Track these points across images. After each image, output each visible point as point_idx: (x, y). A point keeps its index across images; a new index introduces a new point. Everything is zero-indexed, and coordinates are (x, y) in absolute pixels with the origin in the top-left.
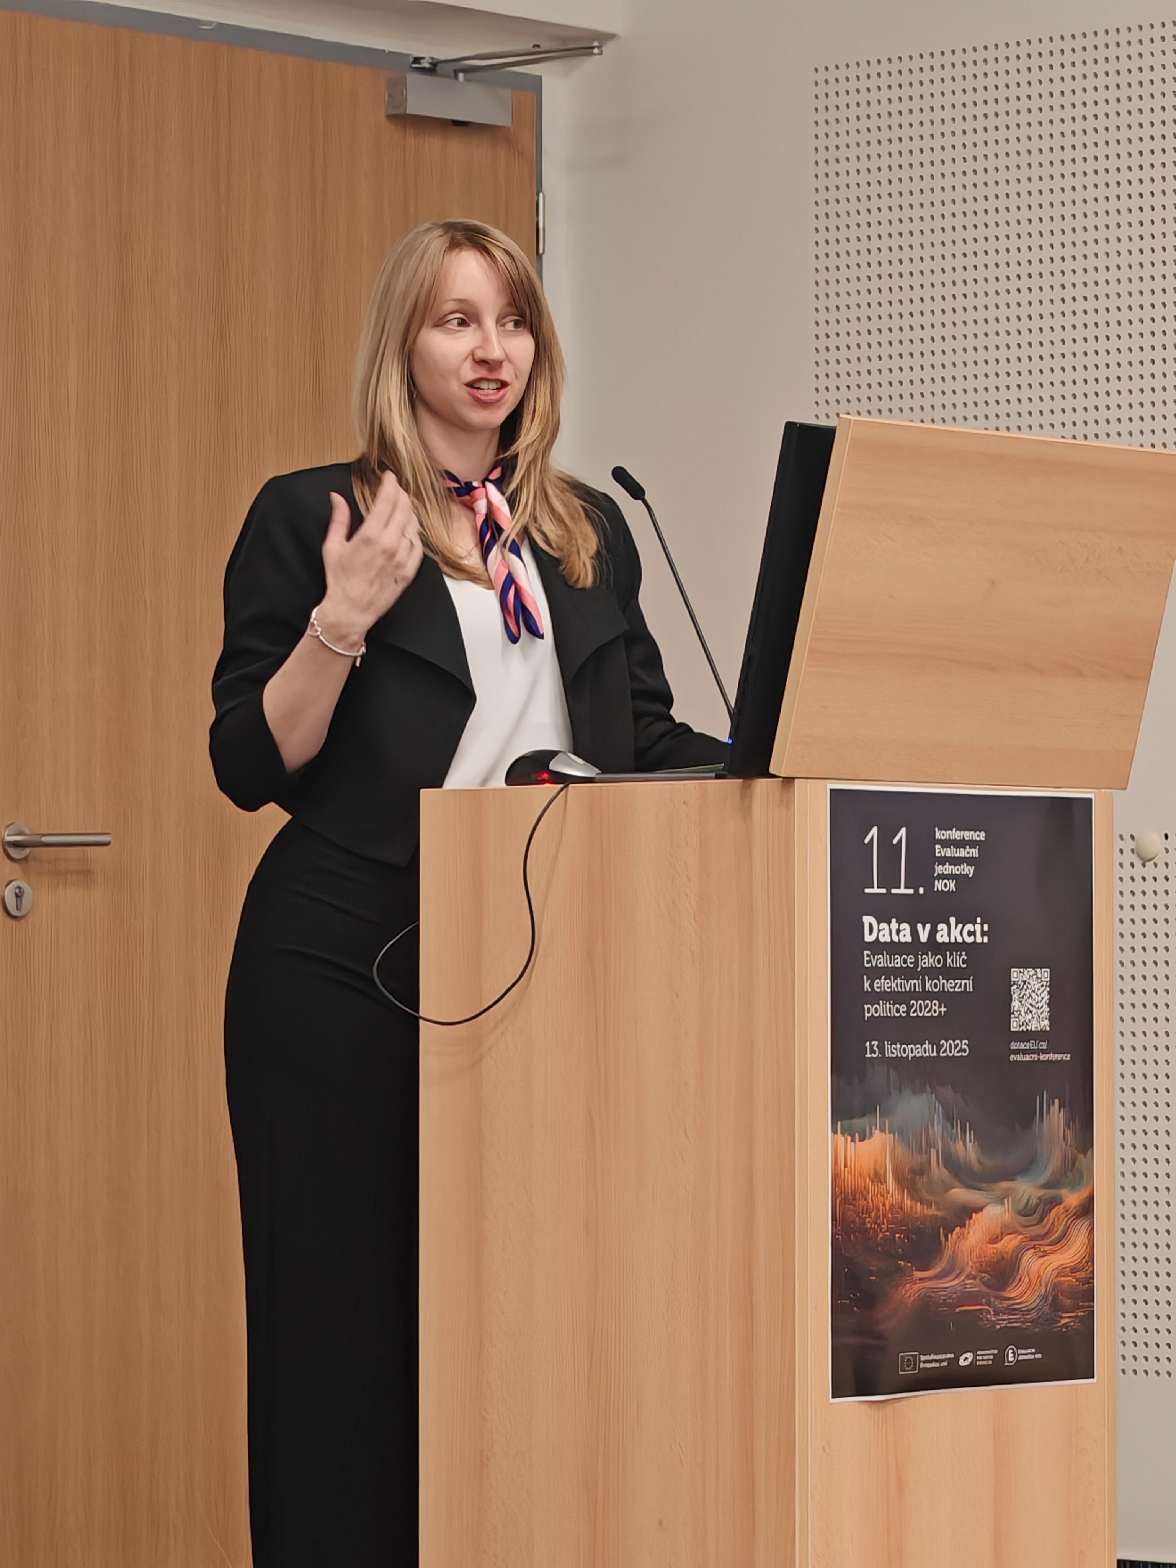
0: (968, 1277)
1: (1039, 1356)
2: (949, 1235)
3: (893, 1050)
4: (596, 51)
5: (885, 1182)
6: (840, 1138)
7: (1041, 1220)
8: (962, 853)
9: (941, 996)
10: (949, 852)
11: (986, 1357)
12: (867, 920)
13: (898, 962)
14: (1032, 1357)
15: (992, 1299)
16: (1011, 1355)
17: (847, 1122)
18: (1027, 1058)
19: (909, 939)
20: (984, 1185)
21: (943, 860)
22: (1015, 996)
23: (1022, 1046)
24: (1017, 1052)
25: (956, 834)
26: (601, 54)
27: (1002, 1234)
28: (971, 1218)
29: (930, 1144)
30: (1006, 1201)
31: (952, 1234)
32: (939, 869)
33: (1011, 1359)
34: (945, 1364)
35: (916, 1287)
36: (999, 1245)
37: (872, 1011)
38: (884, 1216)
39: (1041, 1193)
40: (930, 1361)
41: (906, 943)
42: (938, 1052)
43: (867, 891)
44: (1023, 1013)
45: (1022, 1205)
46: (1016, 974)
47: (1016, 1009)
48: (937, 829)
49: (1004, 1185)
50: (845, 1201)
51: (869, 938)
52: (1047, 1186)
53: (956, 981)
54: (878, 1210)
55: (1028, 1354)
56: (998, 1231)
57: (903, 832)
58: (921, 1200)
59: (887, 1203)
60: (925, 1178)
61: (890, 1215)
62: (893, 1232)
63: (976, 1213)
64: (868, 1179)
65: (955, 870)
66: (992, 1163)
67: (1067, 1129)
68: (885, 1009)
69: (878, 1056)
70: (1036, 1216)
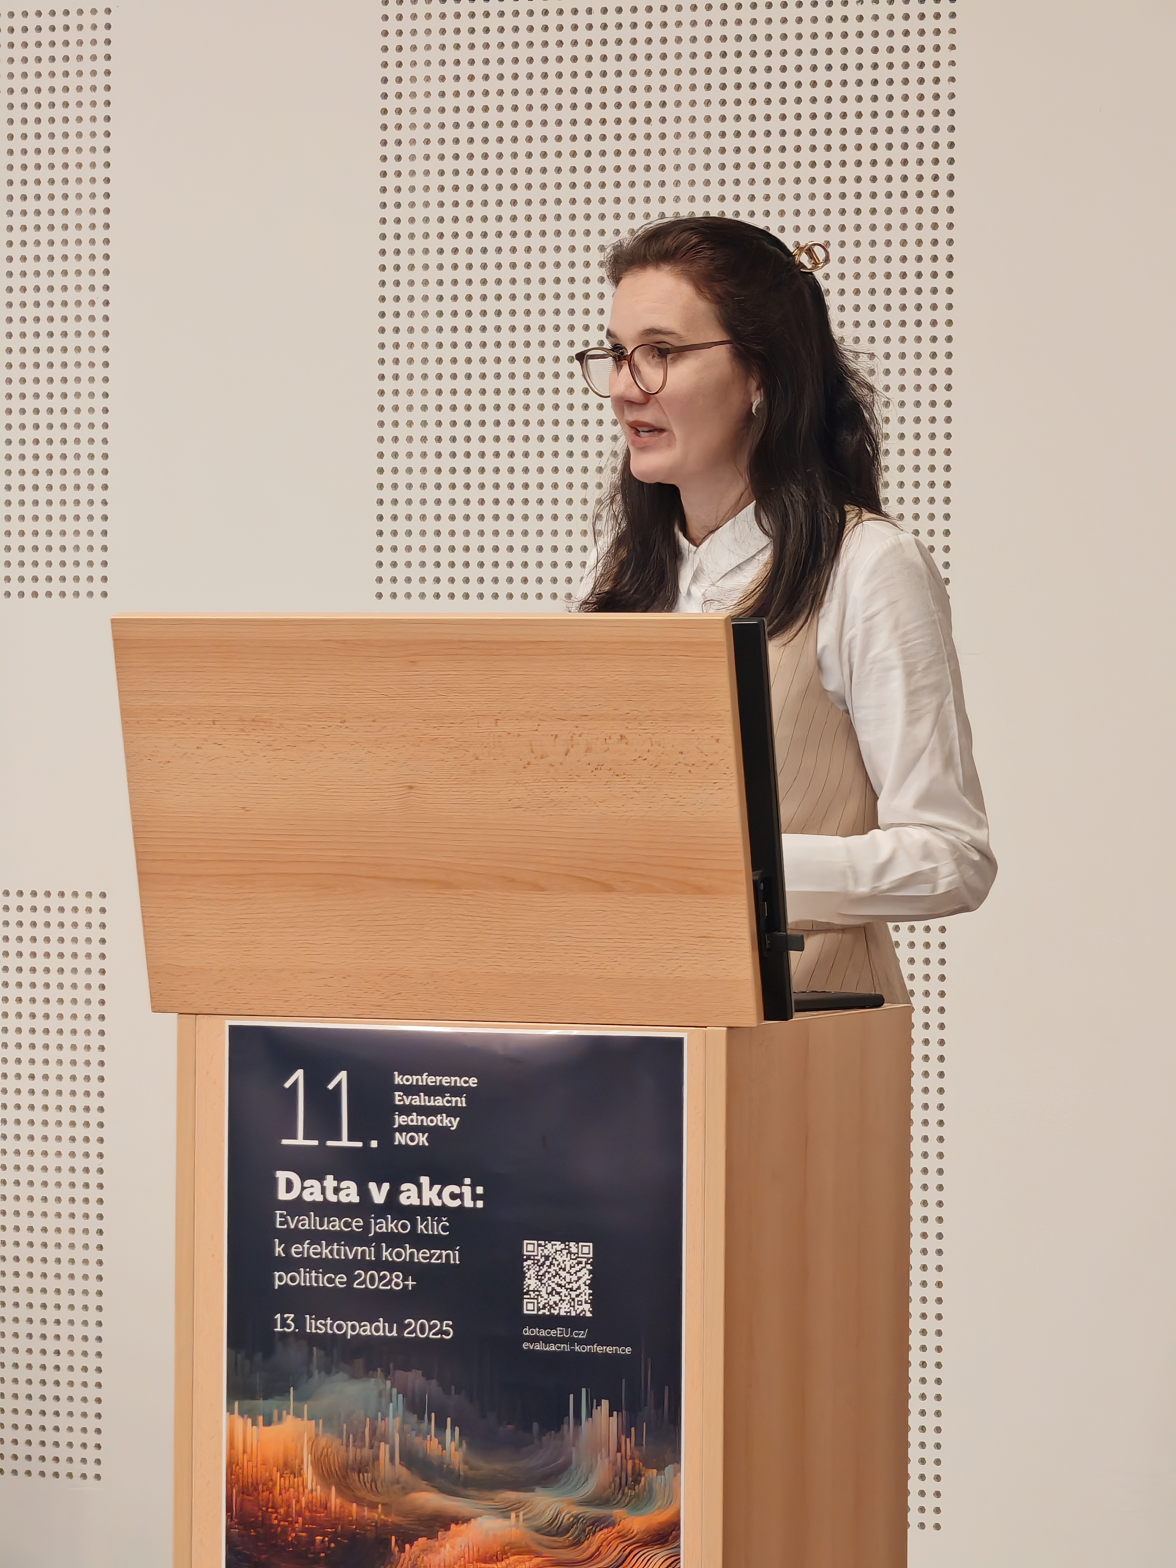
2: (407, 1546)
3: (313, 1325)
5: (301, 1475)
6: (239, 1421)
7: (576, 1543)
8: (440, 1102)
9: (408, 1268)
10: (416, 1101)
12: (282, 1176)
13: (337, 1225)
17: (248, 1403)
18: (553, 1348)
19: (355, 1199)
20: (474, 1493)
21: (407, 1110)
22: (531, 1273)
23: (543, 1333)
24: (535, 1339)
25: (425, 1080)
27: (505, 1553)
28: (448, 1529)
29: (378, 1436)
30: (513, 1515)
31: (411, 1544)
32: (400, 1120)
36: (498, 1565)
37: (285, 1278)
39: (576, 1510)
41: (350, 1204)
42: (400, 1331)
43: (285, 1142)
44: (544, 1293)
45: (538, 1522)
46: (529, 1247)
47: (531, 1288)
48: (396, 1073)
49: (512, 1496)
51: (283, 1195)
52: (587, 1502)
53: (432, 1251)
54: (292, 1507)
56: (498, 1549)
57: (343, 1076)
58: (360, 1502)
59: (303, 1500)
60: (368, 1476)
61: (307, 1514)
62: (312, 1534)
63: (457, 1524)
64: (275, 1469)
65: (427, 1121)
66: (486, 1467)
67: (623, 1438)
68: (304, 1278)
69: (294, 1331)
70: (568, 1539)
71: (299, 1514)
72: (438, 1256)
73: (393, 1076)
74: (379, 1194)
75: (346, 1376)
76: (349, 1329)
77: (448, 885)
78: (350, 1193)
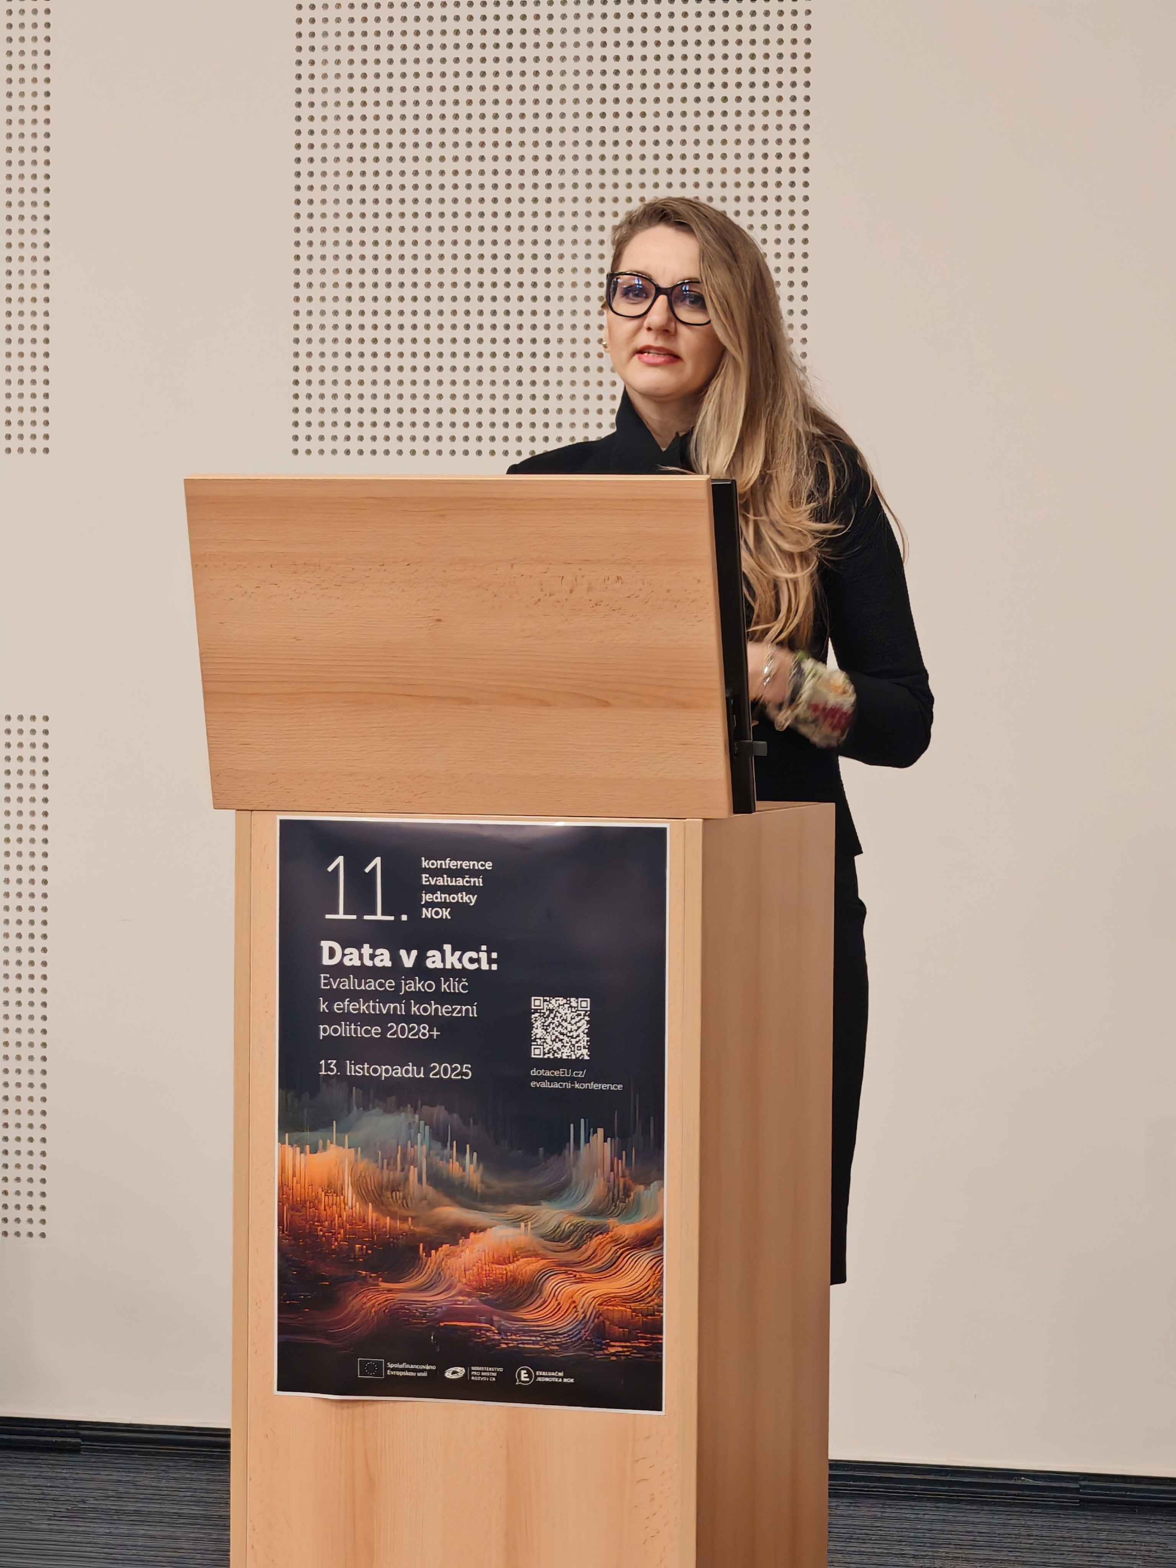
0: (460, 1293)
1: (570, 1380)
2: (433, 1252)
3: (353, 1069)
5: (342, 1194)
6: (289, 1150)
7: (576, 1247)
8: (460, 882)
9: (433, 1021)
10: (440, 881)
11: (486, 1373)
12: (326, 945)
13: (372, 985)
14: (558, 1380)
15: (496, 1318)
17: (297, 1135)
18: (557, 1085)
19: (388, 963)
20: (490, 1207)
21: (433, 889)
22: (538, 1024)
23: (548, 1073)
24: (541, 1079)
25: (447, 864)
27: (515, 1256)
28: (467, 1237)
29: (408, 1161)
30: (523, 1224)
31: (437, 1250)
32: (427, 897)
34: (423, 1374)
35: (382, 1297)
36: (511, 1267)
37: (328, 1030)
39: (577, 1220)
40: (403, 1369)
41: (384, 968)
42: (427, 1073)
43: (328, 916)
44: (548, 1041)
45: (544, 1230)
46: (537, 1002)
47: (538, 1036)
48: (423, 859)
49: (522, 1208)
50: (295, 1209)
51: (326, 961)
52: (585, 1213)
53: (454, 1007)
54: (335, 1220)
55: (552, 1377)
56: (510, 1253)
57: (377, 861)
58: (393, 1216)
59: (344, 1214)
60: (400, 1194)
61: (348, 1226)
62: (352, 1242)
63: (475, 1232)
64: (320, 1190)
65: (450, 898)
66: (500, 1185)
67: (616, 1159)
68: (345, 1030)
69: (336, 1075)
70: (568, 1244)
71: (341, 1226)
72: (459, 1011)
73: (421, 861)
74: (408, 960)
75: (381, 1111)
76: (383, 1071)
77: (468, 701)
78: (384, 959)
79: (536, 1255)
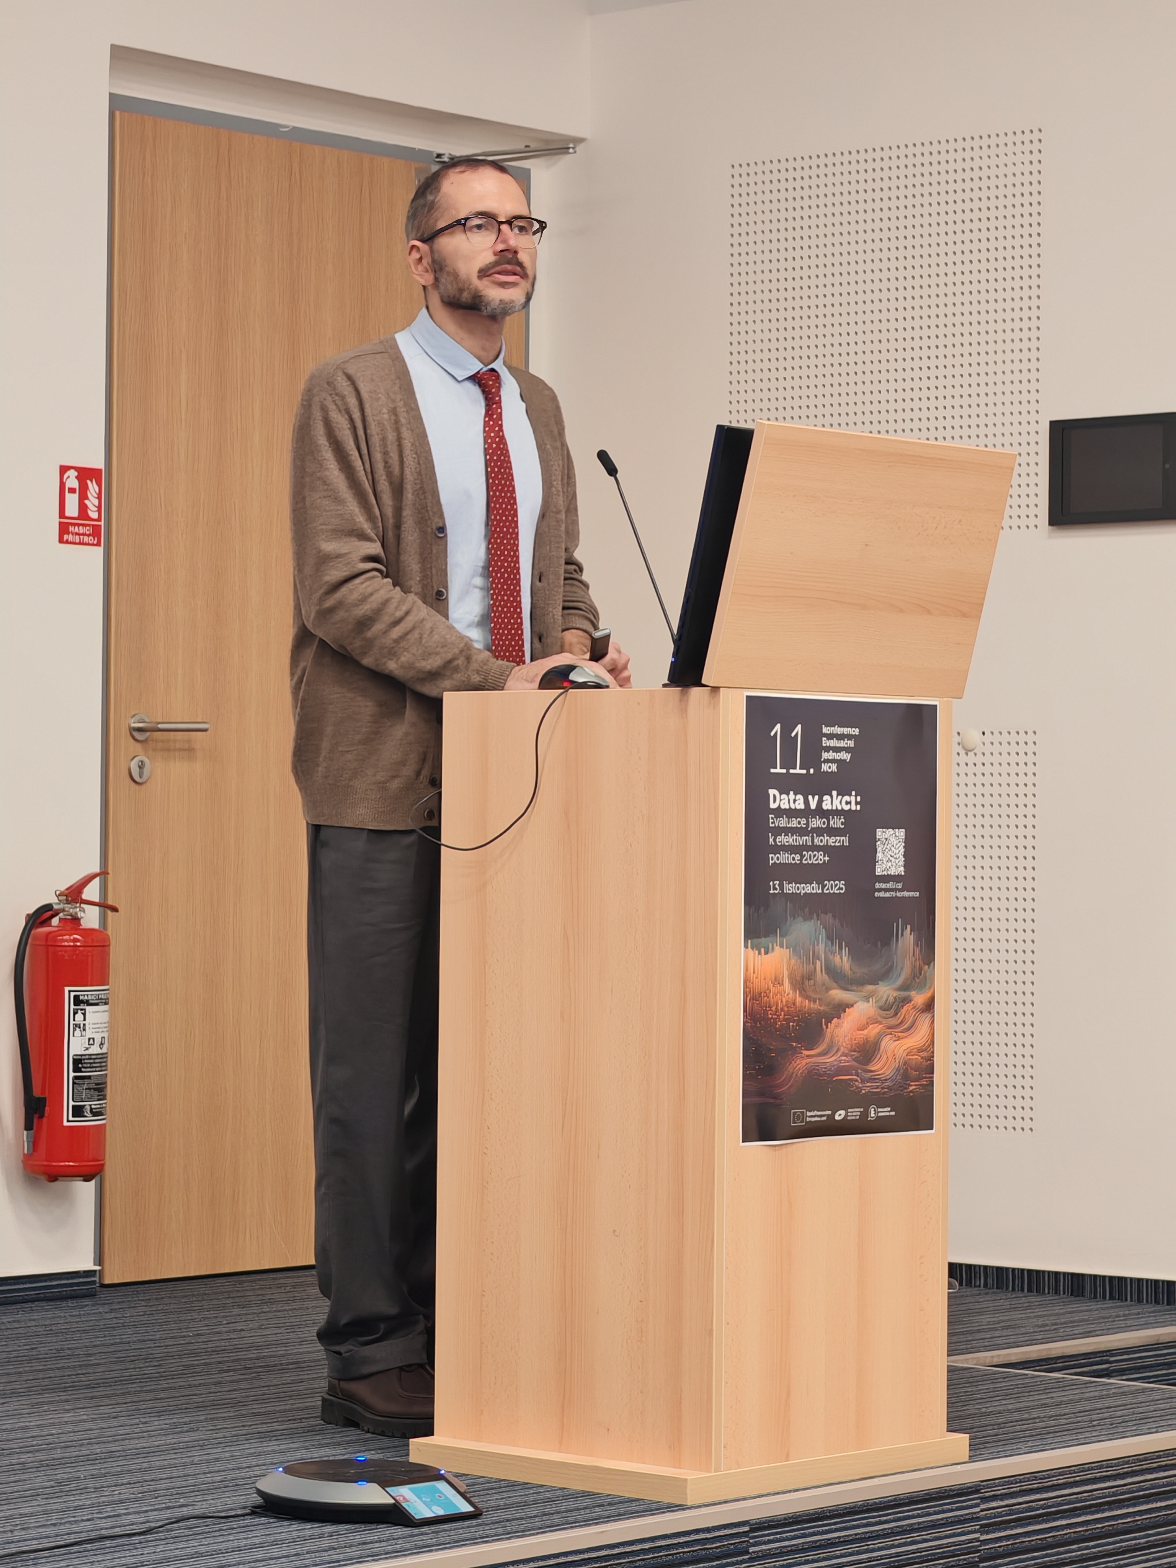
0: (844, 1055)
1: (893, 1113)
2: (829, 1024)
3: (790, 888)
4: (571, 150)
5: (783, 984)
6: (750, 952)
7: (896, 1014)
8: (842, 744)
9: (826, 849)
10: (833, 743)
11: (855, 1113)
12: (772, 792)
13: (794, 823)
14: (888, 1114)
15: (860, 1071)
16: (873, 1112)
17: (756, 941)
18: (888, 895)
19: (802, 807)
20: (855, 988)
21: (828, 749)
22: (879, 849)
23: (884, 886)
24: (880, 890)
25: (838, 730)
26: (575, 152)
27: (867, 1023)
28: (845, 1012)
29: (816, 957)
30: (871, 999)
31: (831, 1023)
32: (825, 755)
33: (873, 1115)
34: (824, 1118)
35: (804, 1062)
36: (865, 1032)
37: (775, 858)
38: (782, 1010)
39: (896, 994)
40: (814, 1116)
41: (800, 810)
42: (823, 890)
43: (772, 771)
44: (885, 862)
45: (881, 1003)
46: (879, 833)
47: (879, 859)
48: (824, 726)
49: (870, 987)
50: (753, 998)
51: (773, 806)
52: (900, 989)
53: (836, 838)
54: (777, 1006)
55: (885, 1112)
56: (865, 1022)
57: (799, 728)
58: (808, 998)
59: (784, 1000)
60: (812, 982)
61: (786, 1009)
62: (788, 1021)
63: (849, 1008)
64: (770, 982)
65: (837, 756)
66: (861, 971)
67: (915, 947)
68: (784, 858)
69: (779, 893)
70: (892, 1011)
72: (837, 841)
73: (822, 727)
74: (813, 803)
75: (800, 918)
76: (802, 889)
78: (800, 803)
79: (877, 1022)
